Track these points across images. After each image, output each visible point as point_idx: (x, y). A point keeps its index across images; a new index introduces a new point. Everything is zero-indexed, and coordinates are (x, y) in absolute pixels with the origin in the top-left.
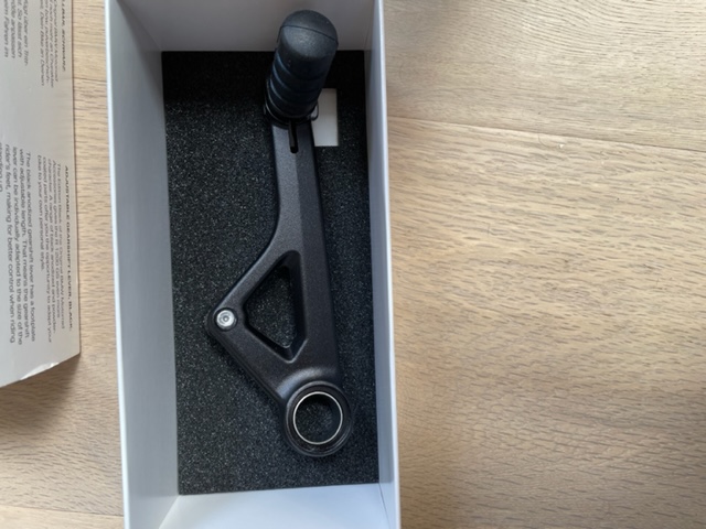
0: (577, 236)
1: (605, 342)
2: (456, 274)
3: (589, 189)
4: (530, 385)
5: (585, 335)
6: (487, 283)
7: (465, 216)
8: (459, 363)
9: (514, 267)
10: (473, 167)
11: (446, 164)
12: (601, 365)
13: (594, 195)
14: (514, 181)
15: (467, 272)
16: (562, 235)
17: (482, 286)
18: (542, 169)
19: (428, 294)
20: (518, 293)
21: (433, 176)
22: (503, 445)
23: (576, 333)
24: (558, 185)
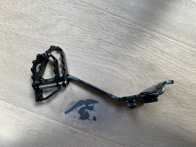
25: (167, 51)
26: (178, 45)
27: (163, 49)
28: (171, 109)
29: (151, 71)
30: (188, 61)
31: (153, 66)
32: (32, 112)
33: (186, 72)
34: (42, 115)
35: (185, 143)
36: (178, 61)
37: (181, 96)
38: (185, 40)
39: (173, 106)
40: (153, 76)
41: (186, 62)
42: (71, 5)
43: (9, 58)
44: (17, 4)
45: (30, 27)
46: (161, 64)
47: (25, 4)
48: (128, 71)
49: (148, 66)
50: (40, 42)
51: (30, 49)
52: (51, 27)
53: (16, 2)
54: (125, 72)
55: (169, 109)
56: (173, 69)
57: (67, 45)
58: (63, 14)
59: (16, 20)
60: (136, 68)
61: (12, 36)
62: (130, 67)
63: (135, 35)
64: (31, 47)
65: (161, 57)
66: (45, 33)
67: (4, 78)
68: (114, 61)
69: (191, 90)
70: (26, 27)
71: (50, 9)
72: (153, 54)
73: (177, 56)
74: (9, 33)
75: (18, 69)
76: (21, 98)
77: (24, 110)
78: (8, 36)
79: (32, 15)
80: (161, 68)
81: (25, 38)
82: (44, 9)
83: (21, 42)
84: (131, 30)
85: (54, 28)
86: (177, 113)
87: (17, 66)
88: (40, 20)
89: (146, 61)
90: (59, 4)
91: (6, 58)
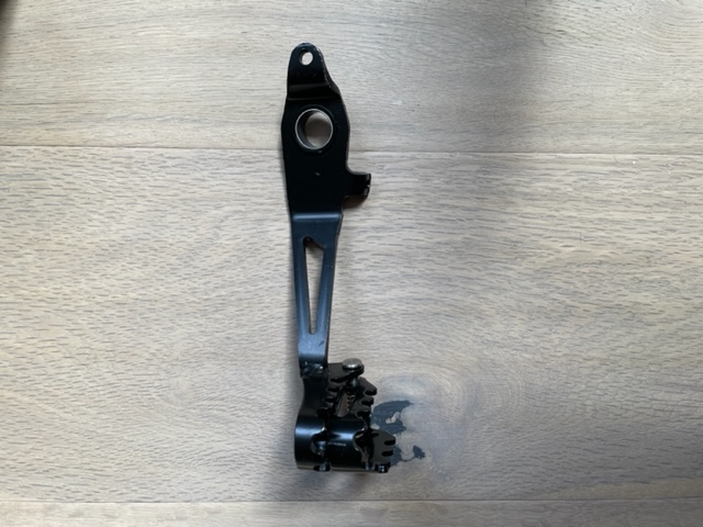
0: (655, 236)
1: (687, 322)
2: (557, 276)
3: (660, 196)
4: (629, 363)
5: (669, 318)
6: (585, 282)
7: (559, 228)
8: (566, 351)
9: (604, 266)
10: (562, 187)
11: (540, 187)
12: (685, 341)
13: (665, 200)
14: (598, 196)
15: (567, 274)
16: (642, 236)
17: (579, 285)
18: (620, 183)
19: (536, 295)
20: (610, 288)
21: (530, 198)
22: (611, 416)
23: (663, 316)
24: (634, 195)
25: (540, 189)
26: (565, 162)
27: (527, 190)
28: (617, 344)
29: (519, 260)
30: (608, 195)
31: (519, 245)
32: (239, 501)
33: (618, 227)
34: (268, 498)
35: (698, 422)
36: (583, 205)
37: (632, 297)
38: (577, 142)
39: (618, 332)
40: (530, 272)
41: (605, 198)
42: (237, 170)
43: (120, 376)
44: (91, 223)
45: (150, 269)
46: (540, 232)
47: (114, 215)
48: (458, 283)
49: (505, 250)
50: (192, 299)
51: (171, 328)
52: (205, 248)
53: (84, 219)
54: (450, 289)
55: (613, 345)
56: (578, 230)
57: (267, 279)
58: (225, 203)
59: (103, 266)
60: (476, 269)
61: (108, 312)
62: (458, 273)
63: (436, 182)
64: (170, 325)
65: (533, 212)
66: (195, 270)
67: (126, 438)
68: (409, 271)
69: (650, 269)
70: (137, 273)
71: (184, 200)
72: (506, 213)
73: (573, 194)
74: (98, 308)
75: (158, 398)
76: (194, 474)
77: (213, 505)
78: (99, 317)
79: (142, 236)
80: (543, 242)
81: (147, 305)
82: (168, 208)
83: (139, 319)
84: (421, 171)
85: (213, 247)
86: (638, 349)
87: (152, 390)
88: (170, 241)
89: (496, 238)
90: (204, 180)
91: (111, 378)
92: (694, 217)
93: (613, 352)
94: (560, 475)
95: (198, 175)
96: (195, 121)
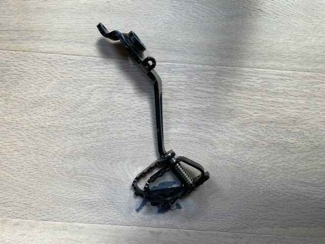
25: (245, 85)
26: (258, 73)
27: (238, 85)
28: (276, 161)
29: (232, 118)
30: (277, 90)
31: (233, 111)
32: (93, 223)
33: (281, 105)
34: (106, 223)
35: (313, 201)
36: (264, 94)
37: (285, 139)
38: (264, 64)
39: (278, 155)
40: (237, 124)
41: (276, 91)
42: (101, 67)
43: (41, 161)
44: (30, 88)
45: (56, 112)
46: (243, 106)
47: (41, 85)
48: (202, 127)
49: (226, 113)
50: (76, 127)
51: (66, 140)
52: (83, 103)
53: (28, 86)
54: (198, 130)
55: (274, 162)
56: (261, 106)
57: (112, 120)
58: (94, 83)
59: (35, 109)
60: (211, 121)
61: (36, 131)
62: (203, 123)
63: (195, 78)
64: (65, 139)
65: (240, 96)
66: (78, 114)
67: (41, 190)
68: (180, 120)
69: (295, 127)
70: (51, 113)
71: (75, 80)
72: (228, 96)
73: (260, 89)
74: (31, 128)
75: (57, 173)
76: (72, 209)
77: (80, 225)
78: (32, 133)
79: (54, 96)
80: (244, 110)
81: (55, 129)
82: (67, 83)
83: (50, 135)
84: (189, 73)
85: (88, 103)
86: (286, 164)
87: (55, 169)
88: (67, 99)
89: (222, 108)
90: (84, 71)
91: (36, 162)
92: (318, 103)
93: (274, 165)
94: (245, 222)
95: (82, 69)
96: (82, 43)
